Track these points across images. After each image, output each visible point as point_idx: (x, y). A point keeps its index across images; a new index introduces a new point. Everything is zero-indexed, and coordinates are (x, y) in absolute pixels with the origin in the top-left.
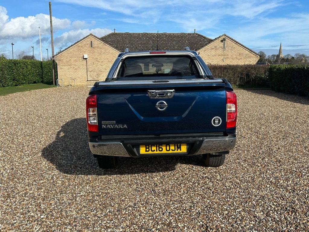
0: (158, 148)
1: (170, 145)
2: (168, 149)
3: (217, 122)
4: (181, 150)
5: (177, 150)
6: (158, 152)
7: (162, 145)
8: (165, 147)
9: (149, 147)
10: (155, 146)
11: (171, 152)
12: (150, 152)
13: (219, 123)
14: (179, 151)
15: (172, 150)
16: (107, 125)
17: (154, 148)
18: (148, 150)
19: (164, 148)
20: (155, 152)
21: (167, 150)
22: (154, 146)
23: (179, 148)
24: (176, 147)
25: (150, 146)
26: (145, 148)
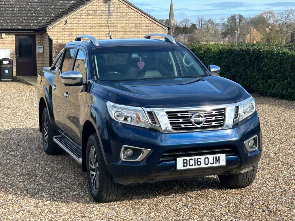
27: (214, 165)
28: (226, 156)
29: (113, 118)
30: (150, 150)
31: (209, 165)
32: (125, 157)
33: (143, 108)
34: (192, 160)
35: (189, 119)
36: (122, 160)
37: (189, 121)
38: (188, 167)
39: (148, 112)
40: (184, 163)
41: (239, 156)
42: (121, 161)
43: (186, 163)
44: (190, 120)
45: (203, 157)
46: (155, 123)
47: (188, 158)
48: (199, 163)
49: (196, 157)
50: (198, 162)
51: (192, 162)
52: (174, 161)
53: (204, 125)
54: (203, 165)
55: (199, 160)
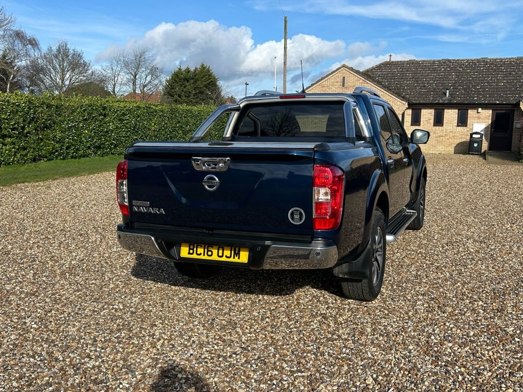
0: (206, 250)
1: (225, 248)
2: (220, 254)
3: (297, 217)
4: (239, 258)
5: (234, 258)
6: (206, 257)
7: (212, 247)
8: (217, 251)
9: (194, 248)
10: (203, 247)
11: (224, 259)
12: (195, 256)
13: (301, 219)
14: (236, 260)
15: (226, 257)
16: (139, 207)
17: (200, 250)
18: (191, 251)
19: (215, 252)
20: (202, 257)
21: (219, 256)
22: (201, 246)
23: (237, 254)
24: (233, 252)
25: (195, 246)
26: (188, 248)
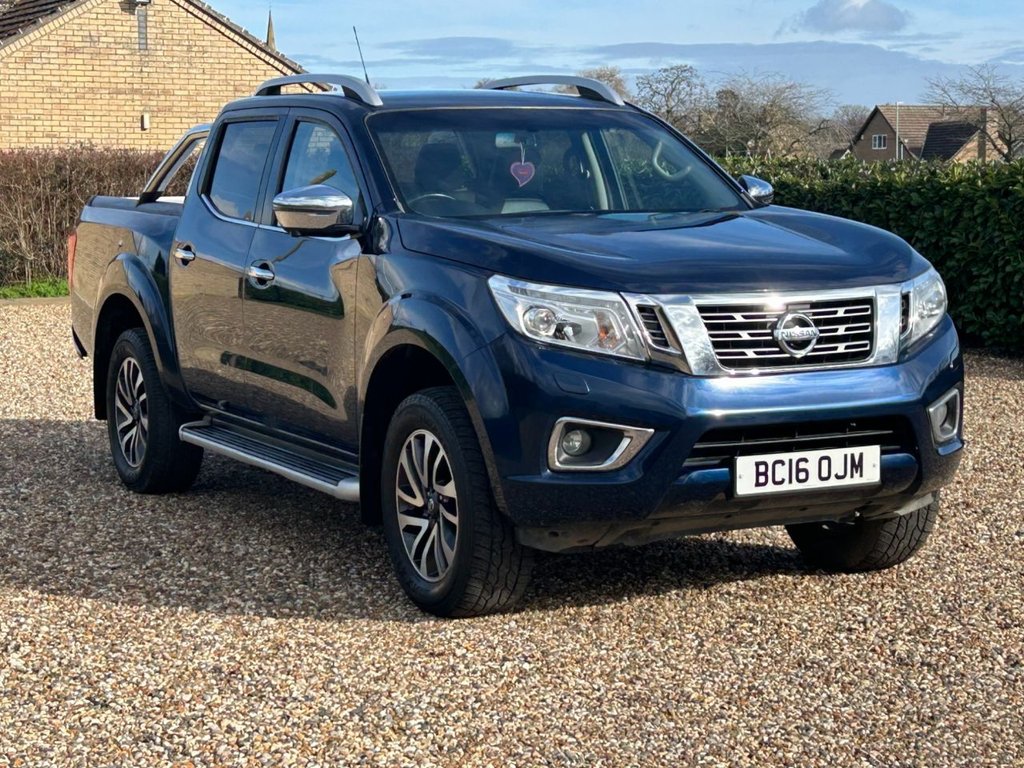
27: (847, 481)
28: (883, 452)
29: (518, 329)
30: (652, 430)
31: (833, 482)
32: (565, 456)
33: (622, 293)
34: (782, 463)
35: (769, 331)
36: (551, 466)
37: (771, 338)
38: (770, 488)
39: (641, 309)
40: (758, 474)
41: (917, 455)
42: (552, 471)
43: (765, 474)
44: (771, 334)
45: (813, 456)
46: (666, 344)
47: (770, 458)
48: (802, 476)
49: (795, 456)
50: (799, 471)
51: (782, 472)
52: (727, 469)
53: (814, 350)
54: (814, 483)
55: (802, 465)
